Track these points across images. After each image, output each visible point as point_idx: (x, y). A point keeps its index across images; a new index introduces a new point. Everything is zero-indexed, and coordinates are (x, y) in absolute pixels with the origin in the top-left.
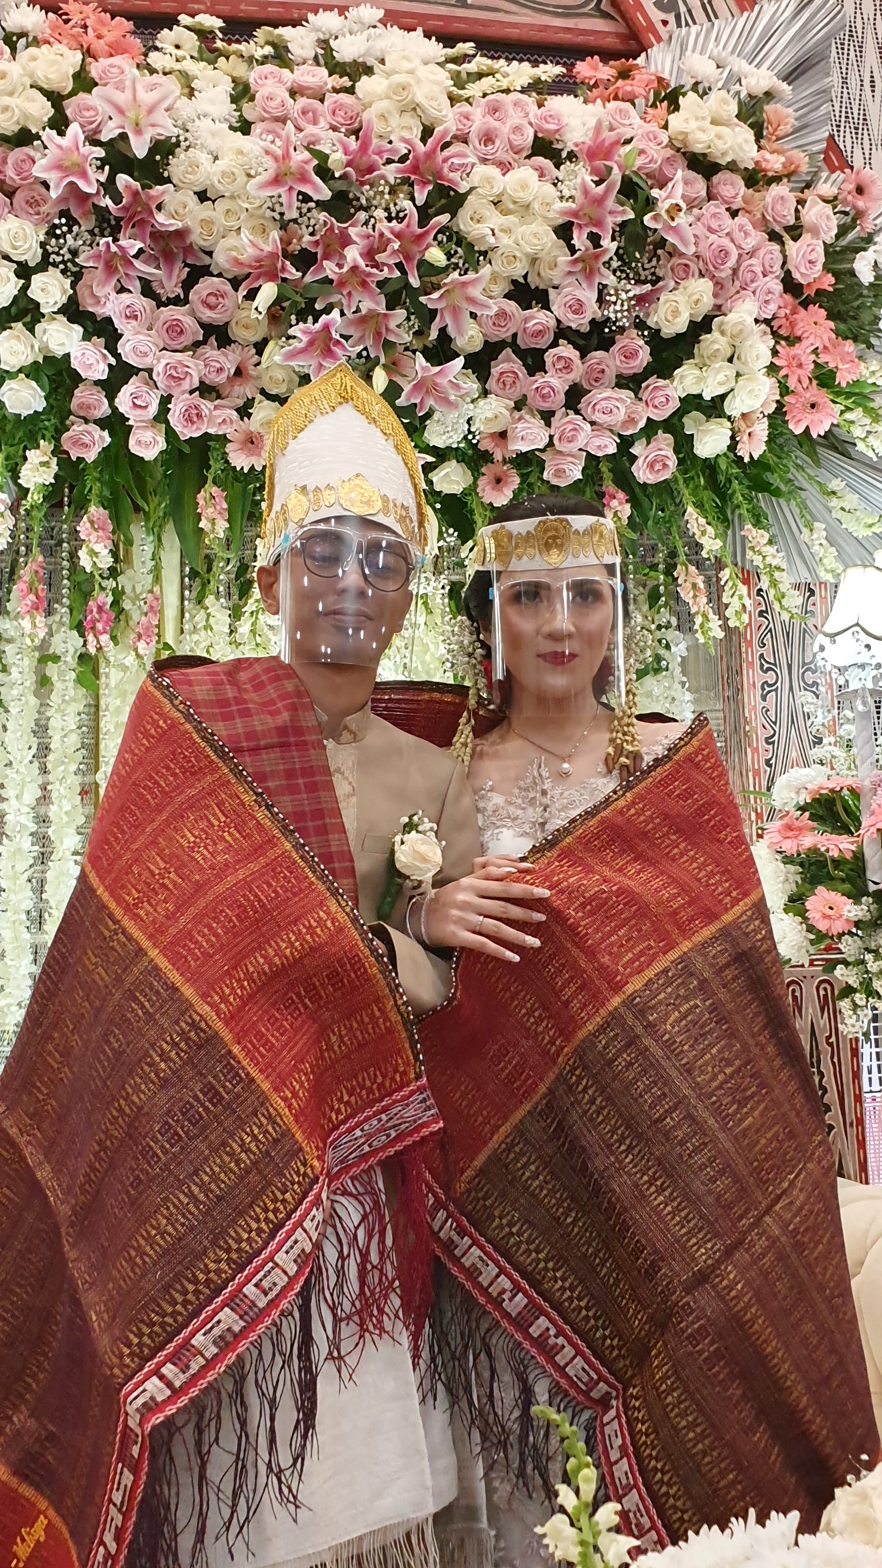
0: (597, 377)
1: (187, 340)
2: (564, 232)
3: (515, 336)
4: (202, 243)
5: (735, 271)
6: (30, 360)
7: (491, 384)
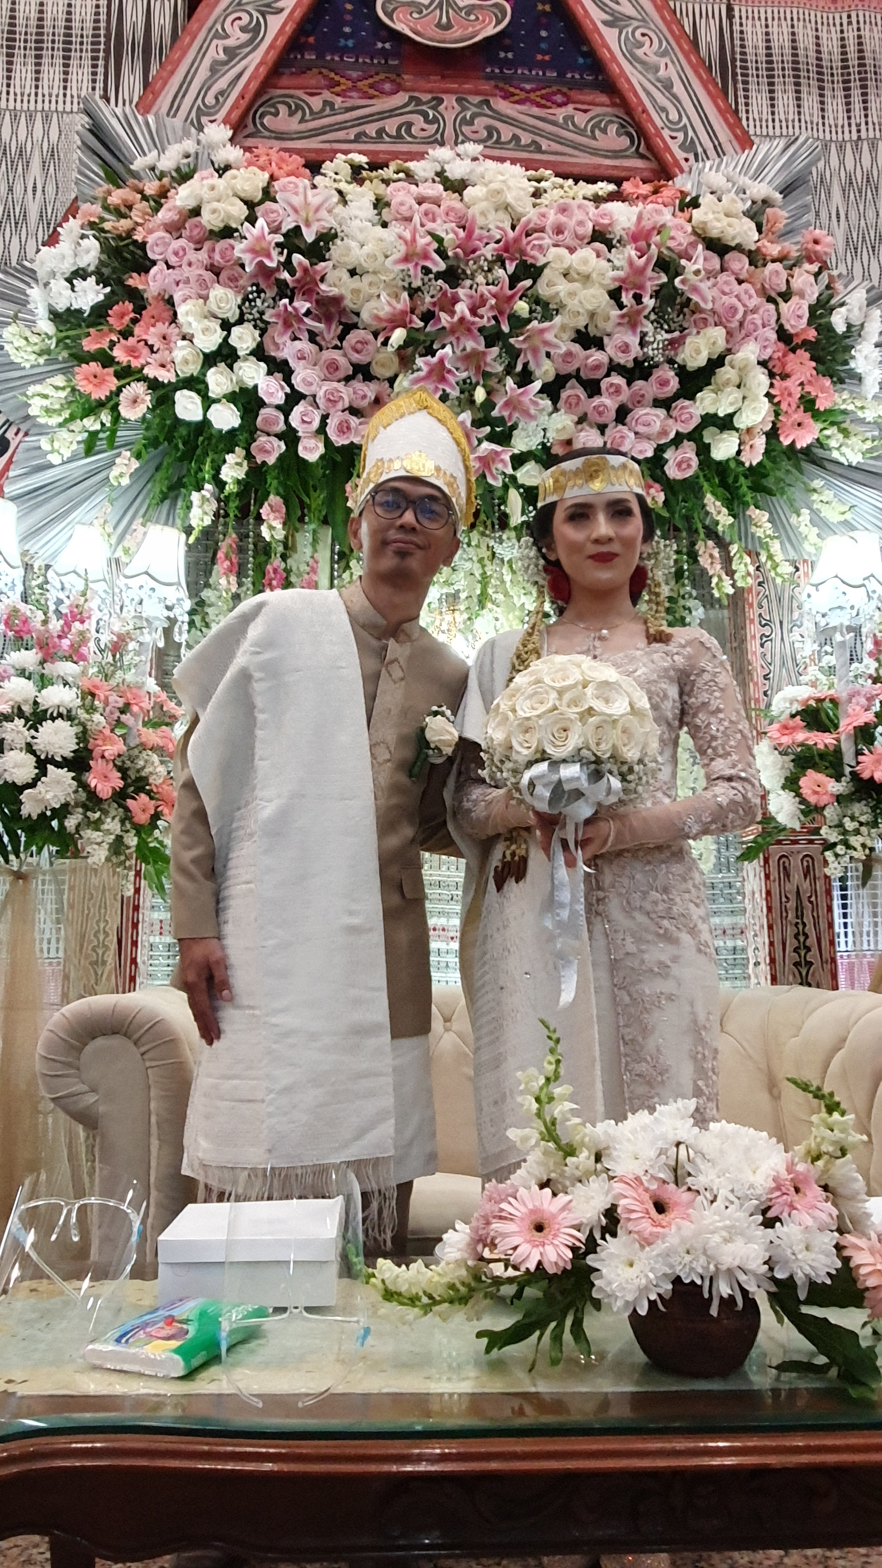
0: (639, 401)
1: (341, 374)
2: (615, 295)
3: (578, 370)
4: (351, 306)
5: (741, 324)
6: (230, 390)
7: (561, 404)
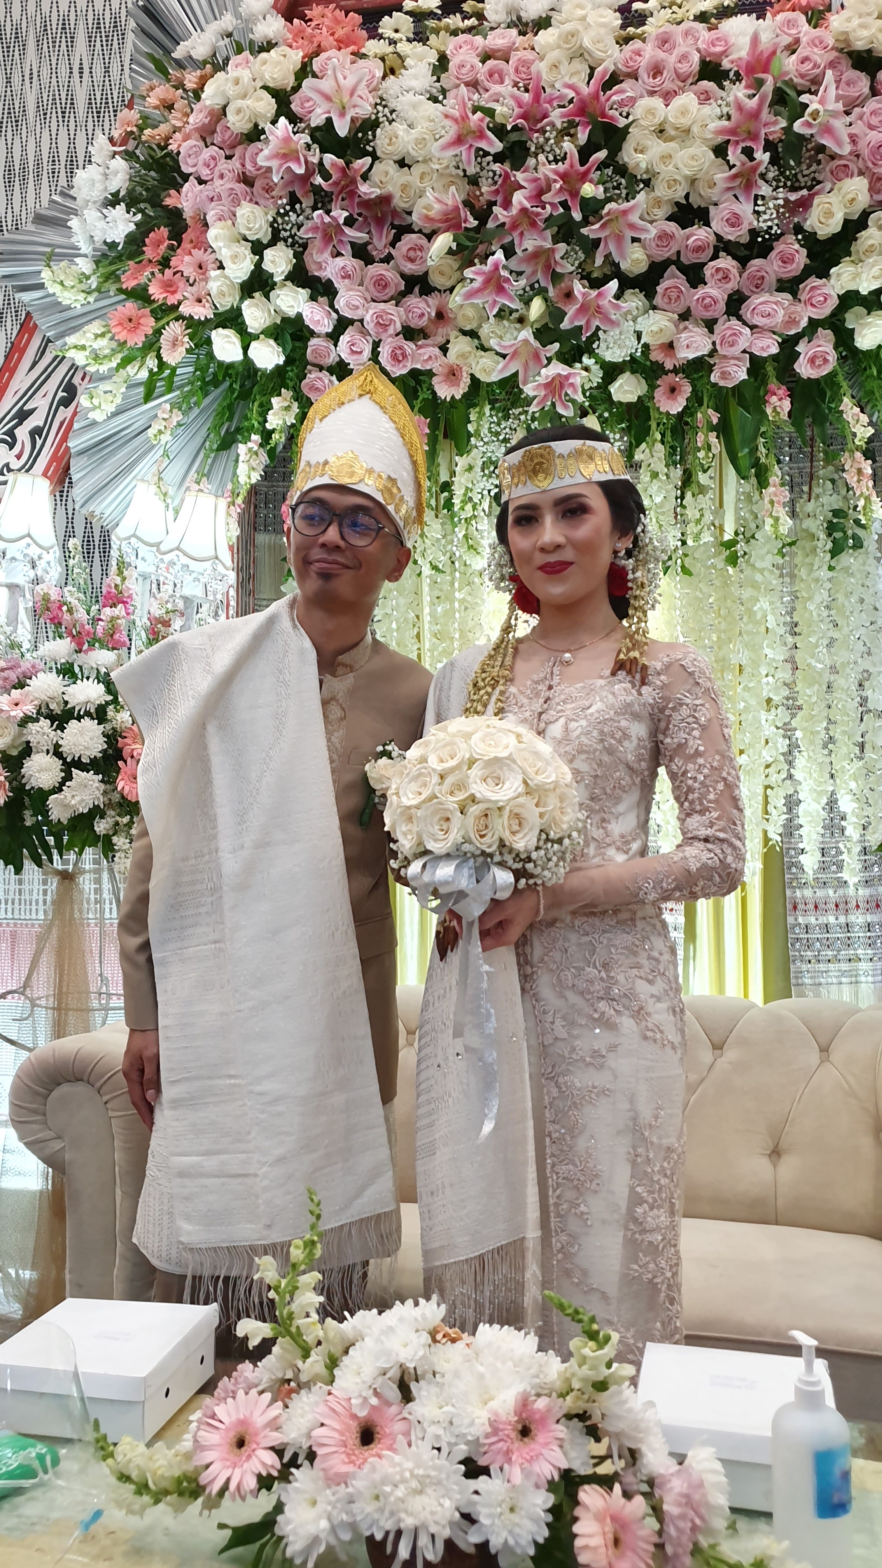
0: (759, 285)
1: (391, 291)
2: (720, 151)
3: (679, 253)
4: (403, 205)
6: (269, 323)
7: (658, 300)
